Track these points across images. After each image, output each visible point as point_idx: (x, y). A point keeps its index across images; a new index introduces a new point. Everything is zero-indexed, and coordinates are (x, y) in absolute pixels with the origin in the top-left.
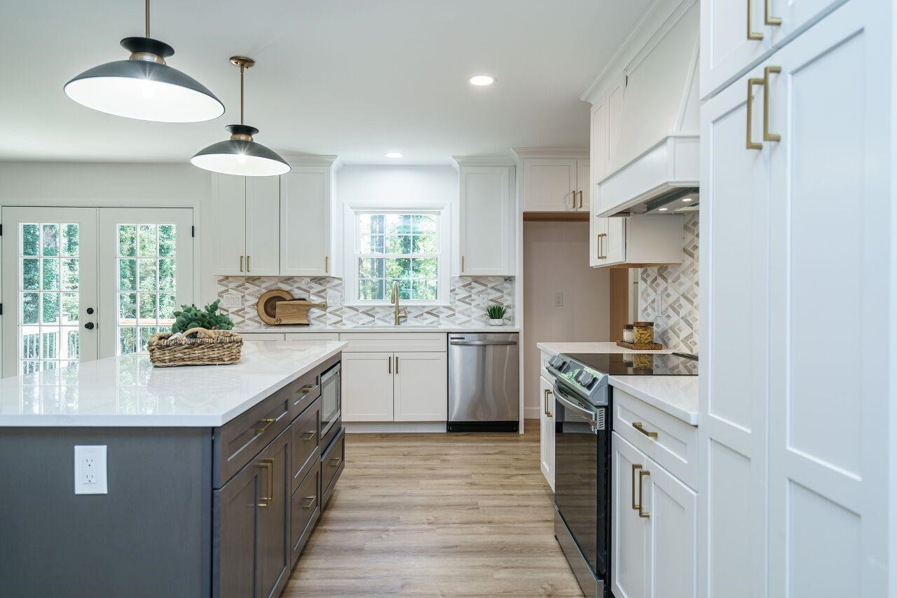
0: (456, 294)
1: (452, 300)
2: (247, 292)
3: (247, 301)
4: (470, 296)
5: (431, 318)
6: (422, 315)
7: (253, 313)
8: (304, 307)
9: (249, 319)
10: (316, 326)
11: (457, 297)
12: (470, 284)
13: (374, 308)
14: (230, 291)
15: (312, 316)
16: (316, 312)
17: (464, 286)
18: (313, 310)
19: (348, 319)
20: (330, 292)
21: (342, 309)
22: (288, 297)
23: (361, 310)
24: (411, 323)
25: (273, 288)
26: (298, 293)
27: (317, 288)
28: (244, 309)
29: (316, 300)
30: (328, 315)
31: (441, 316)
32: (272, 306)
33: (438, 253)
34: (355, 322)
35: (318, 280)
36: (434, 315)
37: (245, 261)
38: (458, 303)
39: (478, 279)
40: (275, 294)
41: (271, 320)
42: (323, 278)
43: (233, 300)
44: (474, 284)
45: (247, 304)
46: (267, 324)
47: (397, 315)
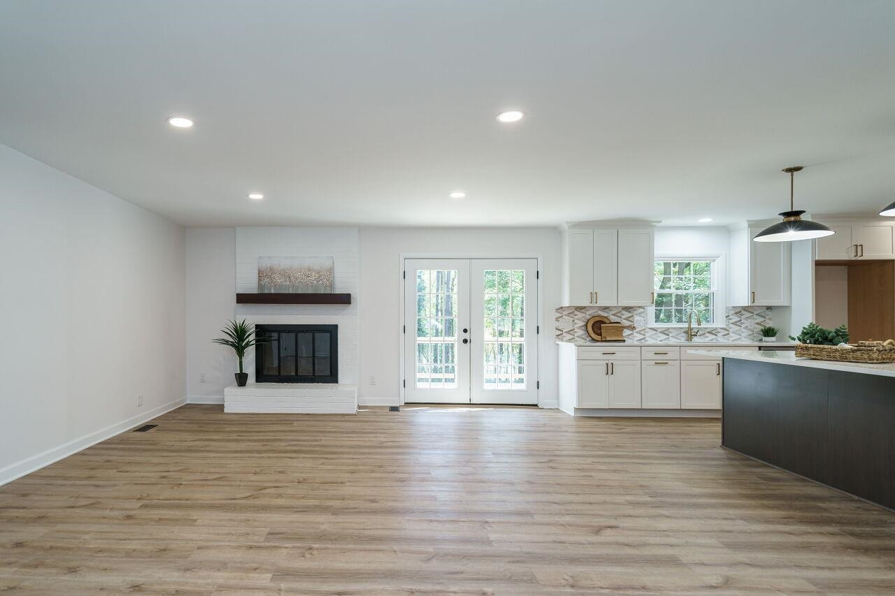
0: (730, 319)
1: (727, 323)
2: (576, 317)
3: (575, 324)
4: (741, 321)
5: (712, 337)
6: (704, 334)
7: (581, 332)
8: (619, 328)
9: (578, 337)
10: (628, 342)
11: (731, 321)
12: (740, 312)
13: (668, 329)
14: (564, 317)
15: (624, 334)
16: (626, 332)
17: (736, 313)
18: (625, 330)
19: (650, 337)
20: (637, 318)
21: (645, 330)
22: (607, 321)
23: (659, 330)
24: (696, 340)
25: (595, 315)
26: (613, 319)
27: (627, 314)
28: (574, 329)
29: (626, 323)
30: (635, 334)
31: (718, 335)
32: (597, 328)
33: (713, 289)
34: (654, 339)
35: (628, 309)
36: (713, 334)
37: (594, 296)
38: (731, 325)
39: (745, 309)
40: (598, 319)
41: (599, 338)
42: (631, 308)
43: (566, 324)
44: (743, 312)
45: (576, 326)
46: (594, 340)
47: (690, 334)
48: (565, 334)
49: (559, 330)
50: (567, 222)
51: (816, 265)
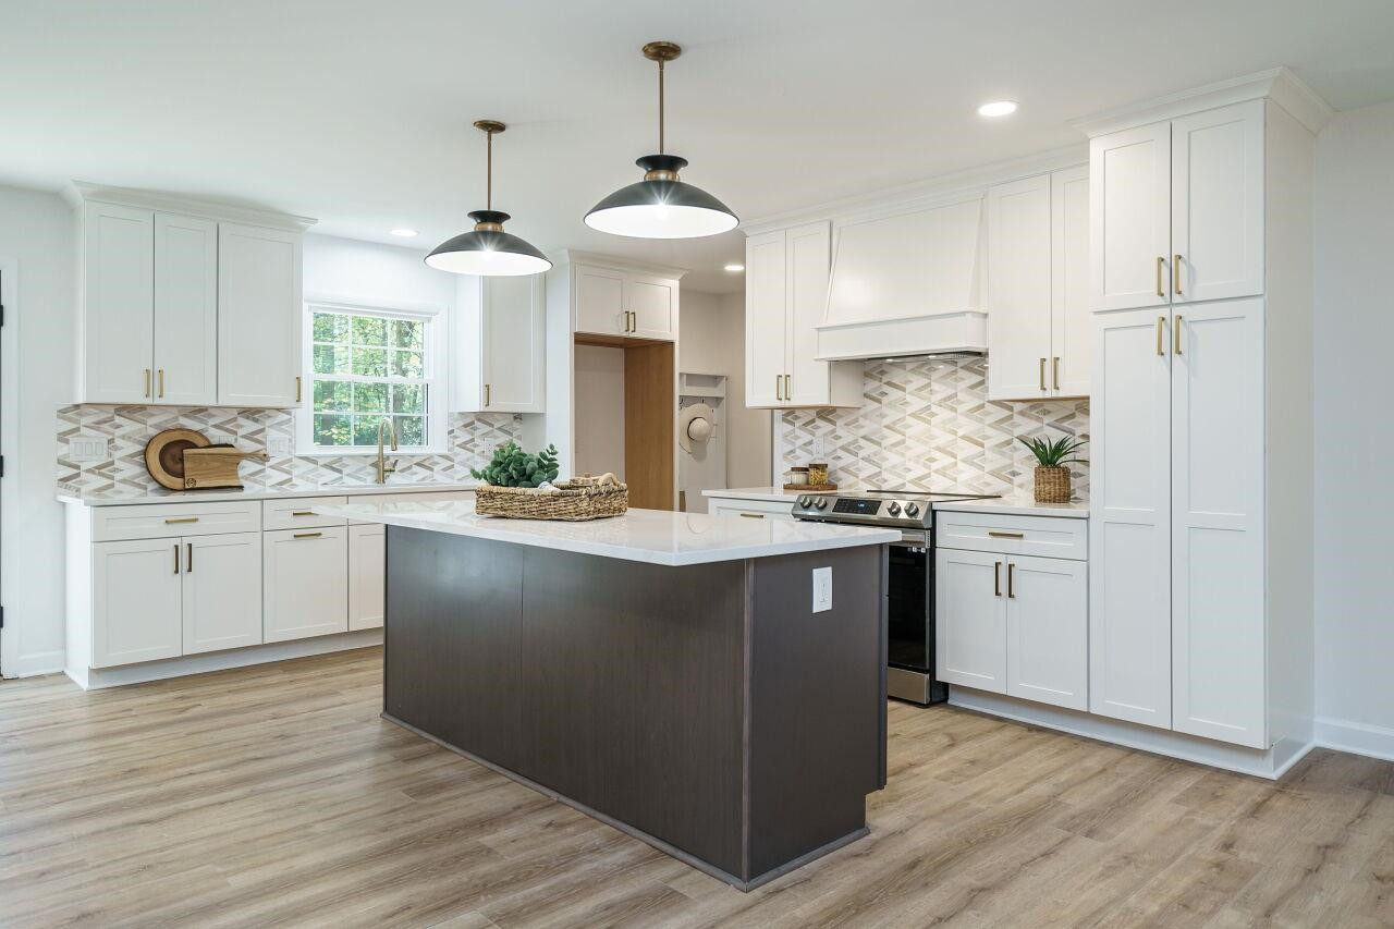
0: (456, 437)
1: (450, 446)
2: (119, 432)
3: (117, 448)
4: (473, 440)
5: (423, 472)
6: (410, 467)
7: (133, 470)
8: (229, 458)
9: (123, 481)
10: (251, 489)
11: (458, 442)
12: (473, 423)
13: (340, 458)
14: (84, 431)
15: (241, 473)
16: (247, 467)
17: (466, 426)
18: (244, 463)
19: (301, 477)
20: (272, 434)
21: (291, 460)
22: (201, 442)
23: (321, 462)
24: (395, 481)
25: (169, 426)
26: (216, 436)
27: (249, 426)
28: (112, 463)
29: (247, 446)
30: (269, 471)
31: (436, 468)
32: (173, 457)
33: (428, 377)
34: (313, 481)
35: (251, 413)
36: (425, 467)
37: (153, 378)
38: (458, 450)
39: (482, 417)
40: (177, 436)
41: (177, 482)
42: (259, 410)
43: (89, 448)
44: (477, 424)
45: (118, 454)
46: (165, 489)
47: (383, 469)
48: (84, 476)
49: (71, 466)
50: (78, 183)
51: (576, 342)
